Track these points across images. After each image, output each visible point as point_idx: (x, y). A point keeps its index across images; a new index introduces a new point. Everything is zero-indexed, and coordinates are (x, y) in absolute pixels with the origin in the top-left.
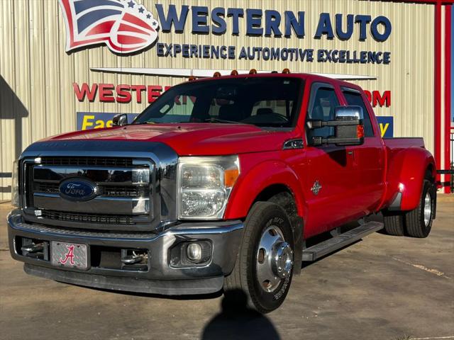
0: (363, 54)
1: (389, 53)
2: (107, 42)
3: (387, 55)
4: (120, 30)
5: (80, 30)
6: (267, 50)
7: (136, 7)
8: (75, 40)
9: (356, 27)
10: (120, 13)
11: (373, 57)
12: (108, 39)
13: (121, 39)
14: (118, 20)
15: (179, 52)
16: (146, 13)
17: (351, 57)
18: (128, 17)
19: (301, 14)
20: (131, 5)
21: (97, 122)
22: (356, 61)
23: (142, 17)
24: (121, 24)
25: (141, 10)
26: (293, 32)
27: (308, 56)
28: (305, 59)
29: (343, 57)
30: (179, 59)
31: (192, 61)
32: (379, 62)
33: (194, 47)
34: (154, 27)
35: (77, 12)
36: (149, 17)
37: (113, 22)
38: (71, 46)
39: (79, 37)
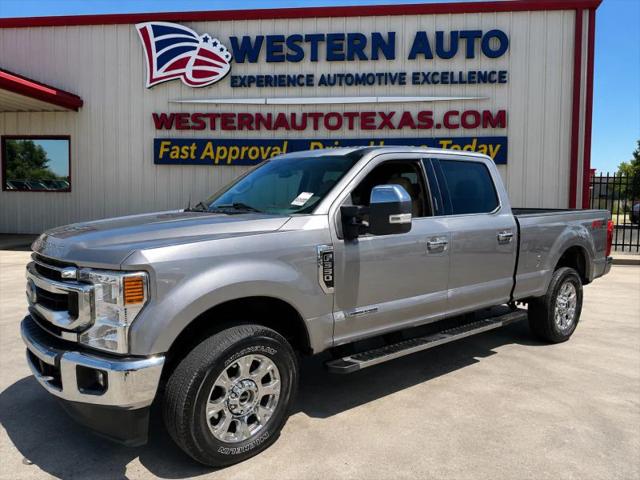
0: (471, 74)
1: (505, 72)
2: (182, 77)
3: (503, 73)
4: (195, 65)
5: (159, 68)
6: (349, 75)
7: (211, 41)
8: (154, 77)
9: (462, 44)
10: (195, 48)
11: (484, 78)
12: (184, 74)
13: (196, 74)
14: (194, 55)
15: (253, 82)
16: (219, 46)
17: (456, 78)
18: (203, 52)
19: (392, 35)
20: (206, 40)
21: (174, 148)
22: (461, 82)
23: (216, 51)
24: (197, 60)
25: (215, 44)
26: (381, 55)
27: (400, 79)
28: (397, 82)
29: (446, 78)
30: (254, 90)
31: (267, 91)
32: (492, 82)
33: (268, 77)
34: (227, 60)
35: (157, 51)
36: (222, 50)
37: (188, 59)
38: (151, 82)
39: (157, 74)
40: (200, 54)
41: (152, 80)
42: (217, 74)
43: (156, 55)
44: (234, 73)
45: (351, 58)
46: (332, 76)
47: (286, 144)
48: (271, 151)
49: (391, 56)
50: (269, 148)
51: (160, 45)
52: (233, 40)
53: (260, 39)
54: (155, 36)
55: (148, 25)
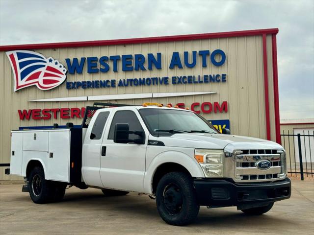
0: (206, 77)
1: (225, 75)
2: (37, 84)
3: (224, 76)
4: (44, 76)
5: (22, 79)
6: (136, 79)
7: (54, 62)
8: (19, 85)
9: (199, 60)
10: (44, 66)
11: (213, 79)
12: (38, 82)
13: (45, 82)
14: (43, 70)
16: (59, 64)
17: (197, 80)
18: (49, 68)
19: (159, 55)
20: (51, 61)
22: (201, 82)
23: (57, 67)
24: (45, 73)
25: (56, 63)
26: (154, 68)
27: (165, 81)
28: (163, 83)
29: (190, 80)
30: (81, 91)
31: (88, 91)
32: (219, 81)
33: (89, 82)
35: (21, 68)
36: (61, 67)
37: (40, 73)
39: (21, 83)
40: (47, 69)
41: (18, 87)
42: (58, 81)
43: (20, 71)
44: (68, 81)
45: (137, 70)
46: (126, 80)
49: (159, 67)
51: (22, 65)
52: (68, 60)
53: (83, 59)
54: (19, 59)
55: (15, 53)
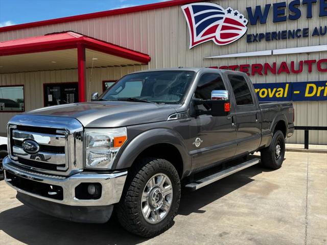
2: (213, 39)
4: (222, 30)
5: (197, 34)
7: (233, 12)
8: (194, 42)
10: (222, 18)
12: (215, 37)
13: (223, 36)
14: (221, 23)
15: (263, 38)
16: (239, 15)
18: (228, 20)
20: (229, 11)
23: (237, 18)
24: (223, 26)
25: (236, 14)
30: (263, 43)
31: (273, 44)
33: (274, 33)
34: (245, 24)
35: (196, 23)
36: (241, 17)
38: (193, 45)
39: (197, 39)
40: (225, 22)
41: (193, 44)
42: (237, 35)
44: (249, 33)
46: (323, 28)
47: (287, 85)
48: (276, 91)
50: (275, 90)
51: (198, 19)
52: (249, 9)
53: (268, 6)
54: (194, 13)
55: (190, 6)
